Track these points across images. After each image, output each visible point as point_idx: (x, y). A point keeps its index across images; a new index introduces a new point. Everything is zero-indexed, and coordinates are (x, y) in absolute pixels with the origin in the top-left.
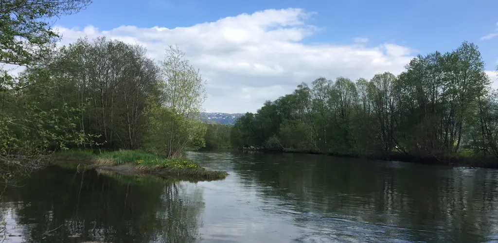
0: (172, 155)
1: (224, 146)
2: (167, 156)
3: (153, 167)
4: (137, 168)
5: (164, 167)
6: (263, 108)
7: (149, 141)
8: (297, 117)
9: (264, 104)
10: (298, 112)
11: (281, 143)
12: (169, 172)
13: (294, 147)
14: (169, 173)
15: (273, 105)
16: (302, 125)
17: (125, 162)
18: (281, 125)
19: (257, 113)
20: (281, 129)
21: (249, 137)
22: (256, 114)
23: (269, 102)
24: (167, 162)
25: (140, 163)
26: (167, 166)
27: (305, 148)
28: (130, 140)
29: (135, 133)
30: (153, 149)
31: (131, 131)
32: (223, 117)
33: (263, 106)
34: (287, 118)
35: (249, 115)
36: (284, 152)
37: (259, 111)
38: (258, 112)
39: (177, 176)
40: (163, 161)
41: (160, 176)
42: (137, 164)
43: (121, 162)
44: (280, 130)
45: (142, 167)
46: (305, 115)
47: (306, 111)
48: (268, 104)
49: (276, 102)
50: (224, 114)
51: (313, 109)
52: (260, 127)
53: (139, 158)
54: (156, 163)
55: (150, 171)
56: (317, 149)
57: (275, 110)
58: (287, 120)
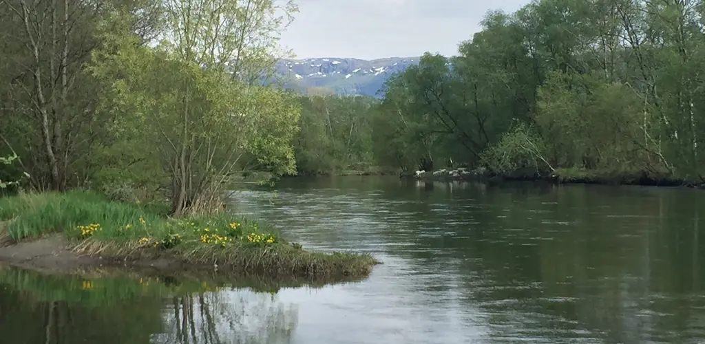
0: (189, 203)
1: (353, 167)
2: (175, 208)
3: (133, 245)
4: (80, 248)
5: (168, 246)
6: (478, 37)
7: (112, 162)
8: (594, 62)
9: (482, 23)
10: (596, 45)
11: (543, 154)
12: (186, 261)
13: (589, 163)
14: (184, 265)
15: (514, 27)
16: (612, 90)
17: (40, 234)
18: (540, 92)
19: (458, 55)
20: (541, 105)
21: (434, 137)
22: (455, 59)
23: (499, 18)
24: (176, 226)
25: (88, 235)
26: (177, 241)
27: (625, 168)
28: (48, 160)
29: (65, 134)
30: (127, 189)
31: (52, 128)
32: (345, 72)
33: (480, 29)
34: (563, 67)
35: (432, 64)
36: (556, 181)
37: (466, 48)
38: (462, 51)
39: (210, 272)
40: (163, 225)
41: (155, 272)
42: (81, 238)
43: (26, 232)
44: (536, 110)
45: (96, 247)
46: (621, 53)
47: (624, 42)
48: (494, 23)
49: (521, 14)
50: (345, 61)
51: (649, 32)
52: (472, 102)
53: (83, 218)
54: (140, 234)
55: (120, 259)
56: (664, 167)
57: (518, 40)
58: (559, 74)
